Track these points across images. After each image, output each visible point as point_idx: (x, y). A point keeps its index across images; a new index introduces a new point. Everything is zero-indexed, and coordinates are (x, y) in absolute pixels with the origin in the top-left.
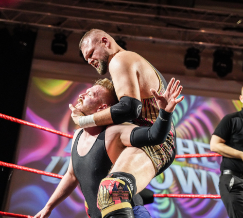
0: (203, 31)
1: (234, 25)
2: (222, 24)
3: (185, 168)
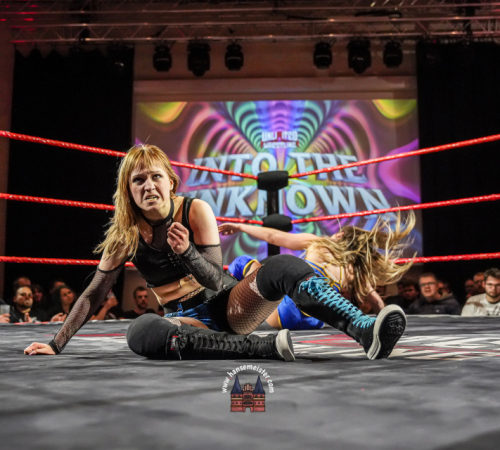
0: (332, 20)
1: (368, 9)
2: (353, 8)
3: (328, 188)
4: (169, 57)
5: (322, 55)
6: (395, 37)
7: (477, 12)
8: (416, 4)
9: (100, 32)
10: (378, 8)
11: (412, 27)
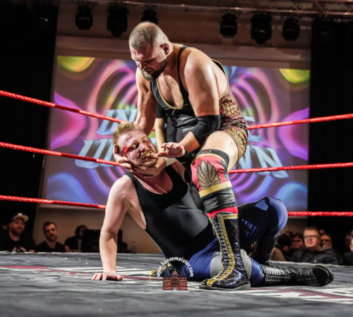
4: (91, 17)
5: (228, 26)
6: (294, 14)
11: (310, 6)
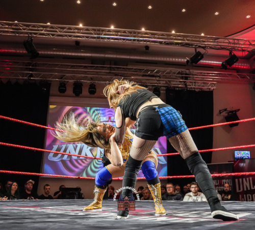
0: (133, 77)
1: (147, 74)
2: (141, 73)
4: (66, 88)
6: (158, 86)
7: (189, 78)
8: (166, 73)
9: (37, 76)
10: (151, 74)
11: (164, 82)
